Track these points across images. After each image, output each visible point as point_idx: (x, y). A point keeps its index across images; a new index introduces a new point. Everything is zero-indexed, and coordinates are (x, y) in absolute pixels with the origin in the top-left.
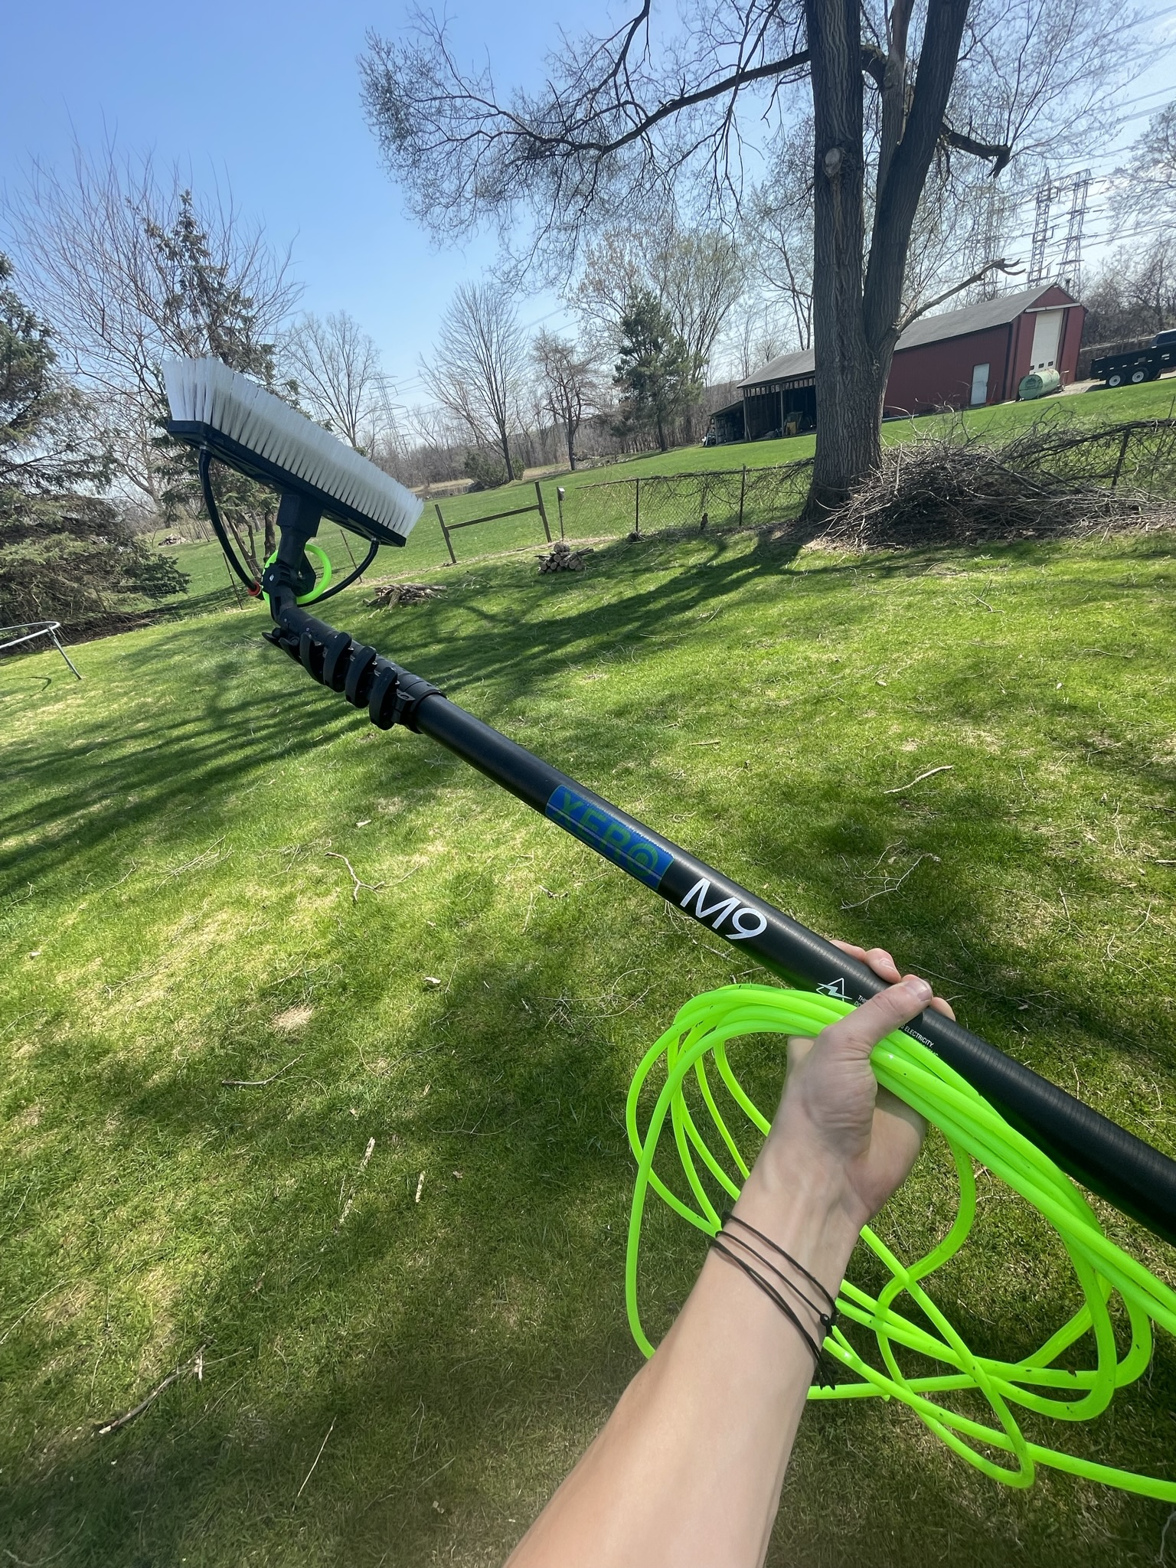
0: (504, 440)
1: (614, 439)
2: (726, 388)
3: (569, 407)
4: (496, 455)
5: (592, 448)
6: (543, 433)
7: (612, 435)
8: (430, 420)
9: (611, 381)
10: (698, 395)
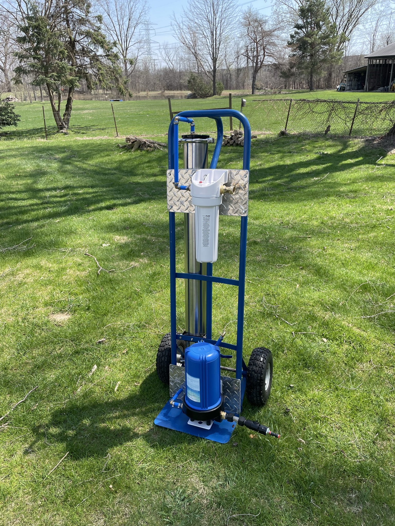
0: (215, 70)
1: (281, 79)
2: (358, 58)
3: (257, 56)
4: (207, 79)
5: (267, 83)
6: (239, 70)
7: (281, 76)
8: (172, 53)
9: (286, 44)
10: (339, 59)
